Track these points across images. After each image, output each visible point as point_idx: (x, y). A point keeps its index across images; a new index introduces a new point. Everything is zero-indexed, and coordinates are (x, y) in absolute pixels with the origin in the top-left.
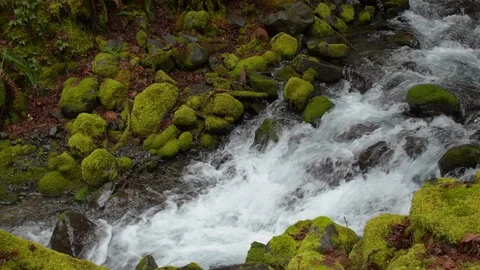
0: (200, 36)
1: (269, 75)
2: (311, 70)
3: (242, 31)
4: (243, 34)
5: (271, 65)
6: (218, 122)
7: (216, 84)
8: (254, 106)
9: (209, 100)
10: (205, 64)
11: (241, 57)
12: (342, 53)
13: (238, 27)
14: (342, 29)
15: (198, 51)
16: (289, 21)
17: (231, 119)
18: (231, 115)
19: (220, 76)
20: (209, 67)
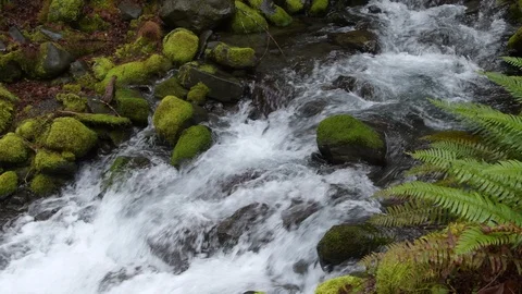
0: (68, 31)
1: (146, 90)
2: (200, 85)
3: (133, 24)
4: (134, 29)
5: (154, 75)
6: (52, 160)
7: (65, 102)
8: (112, 136)
9: (44, 127)
10: (64, 72)
11: (118, 62)
12: (247, 61)
13: (130, 19)
14: (281, 21)
15: (54, 53)
16: (191, 11)
17: (70, 155)
18: (71, 150)
19: (83, 89)
20: (70, 75)
